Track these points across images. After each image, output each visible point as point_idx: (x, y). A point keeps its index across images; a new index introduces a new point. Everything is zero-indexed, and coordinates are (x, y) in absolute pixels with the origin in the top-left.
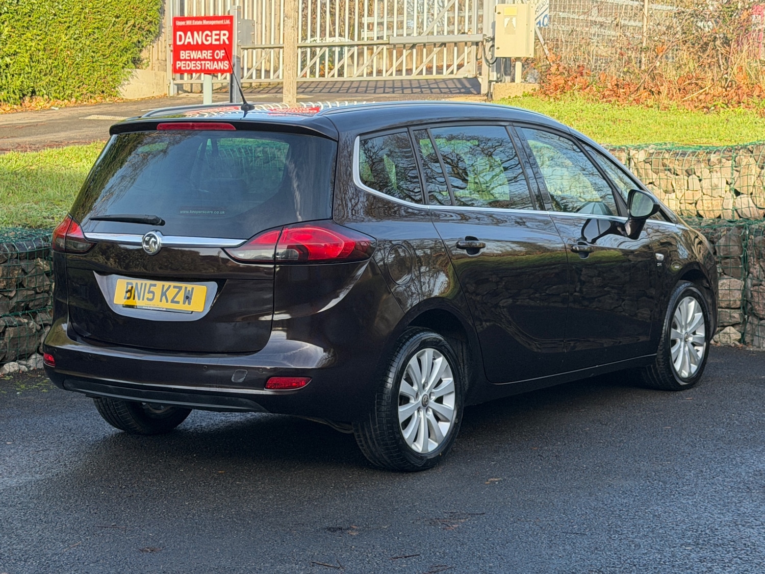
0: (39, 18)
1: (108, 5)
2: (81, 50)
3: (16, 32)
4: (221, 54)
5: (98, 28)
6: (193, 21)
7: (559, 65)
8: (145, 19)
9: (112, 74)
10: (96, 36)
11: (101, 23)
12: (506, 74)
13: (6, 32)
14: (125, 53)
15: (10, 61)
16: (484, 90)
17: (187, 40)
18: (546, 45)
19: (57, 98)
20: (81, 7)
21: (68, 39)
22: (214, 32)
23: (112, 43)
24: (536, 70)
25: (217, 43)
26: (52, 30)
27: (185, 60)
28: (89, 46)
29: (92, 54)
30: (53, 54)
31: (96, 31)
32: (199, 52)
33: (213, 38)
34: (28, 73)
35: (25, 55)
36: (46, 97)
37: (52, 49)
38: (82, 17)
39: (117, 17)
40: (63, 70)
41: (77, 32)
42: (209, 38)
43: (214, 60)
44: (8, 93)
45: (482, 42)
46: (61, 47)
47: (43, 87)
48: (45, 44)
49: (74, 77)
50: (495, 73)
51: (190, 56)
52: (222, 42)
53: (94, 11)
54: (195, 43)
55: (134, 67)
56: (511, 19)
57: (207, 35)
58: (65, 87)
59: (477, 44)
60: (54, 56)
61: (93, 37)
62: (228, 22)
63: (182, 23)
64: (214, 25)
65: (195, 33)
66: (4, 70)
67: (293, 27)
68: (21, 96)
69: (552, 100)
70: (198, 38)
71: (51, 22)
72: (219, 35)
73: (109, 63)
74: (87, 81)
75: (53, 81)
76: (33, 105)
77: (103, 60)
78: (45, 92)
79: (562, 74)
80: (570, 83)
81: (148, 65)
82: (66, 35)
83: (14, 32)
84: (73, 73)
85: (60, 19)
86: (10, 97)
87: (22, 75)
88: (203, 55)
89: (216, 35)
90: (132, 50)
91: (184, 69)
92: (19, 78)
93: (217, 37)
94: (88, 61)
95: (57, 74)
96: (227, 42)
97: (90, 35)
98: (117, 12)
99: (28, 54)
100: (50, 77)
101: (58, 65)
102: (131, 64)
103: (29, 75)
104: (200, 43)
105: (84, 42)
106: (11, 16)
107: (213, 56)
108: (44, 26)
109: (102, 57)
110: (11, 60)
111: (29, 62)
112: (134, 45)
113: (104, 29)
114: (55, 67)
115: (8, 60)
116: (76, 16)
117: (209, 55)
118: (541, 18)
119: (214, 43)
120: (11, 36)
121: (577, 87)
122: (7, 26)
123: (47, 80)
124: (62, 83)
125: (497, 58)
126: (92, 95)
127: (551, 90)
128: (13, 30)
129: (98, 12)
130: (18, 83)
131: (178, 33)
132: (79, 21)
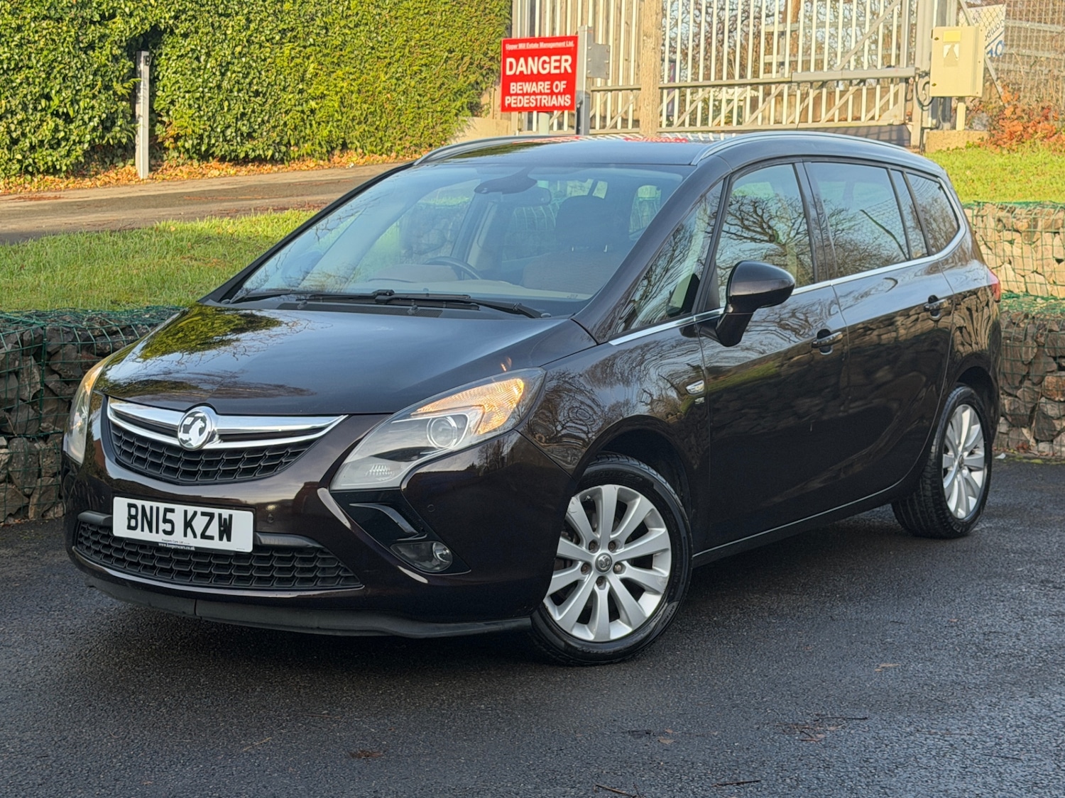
0: (353, 53)
1: (440, 37)
2: (404, 92)
3: (324, 69)
4: (562, 85)
5: (426, 65)
6: (528, 44)
7: (1015, 107)
8: (485, 54)
9: (442, 123)
10: (423, 75)
11: (430, 59)
12: (944, 120)
13: (311, 70)
14: (460, 98)
15: (316, 106)
16: (915, 140)
17: (520, 69)
18: (999, 81)
19: (373, 152)
20: (405, 38)
21: (388, 79)
22: (554, 58)
23: (443, 84)
24: (984, 114)
25: (557, 71)
26: (369, 67)
27: (516, 94)
28: (414, 87)
29: (418, 97)
30: (371, 97)
31: (424, 69)
32: (534, 84)
33: (551, 65)
34: (338, 121)
35: (334, 98)
36: (360, 150)
37: (368, 91)
38: (407, 51)
39: (450, 51)
40: (381, 117)
41: (400, 70)
42: (547, 66)
43: (552, 93)
44: (312, 145)
45: (914, 78)
46: (379, 89)
47: (356, 138)
48: (360, 85)
49: (394, 125)
50: (930, 119)
51: (522, 90)
52: (563, 71)
53: (421, 43)
54: (529, 72)
55: (470, 114)
56: (953, 46)
57: (544, 62)
58: (384, 139)
59: (906, 80)
60: (370, 101)
61: (420, 76)
62: (571, 44)
63: (513, 47)
64: (554, 49)
65: (530, 60)
66: (308, 116)
67: (654, 49)
68: (329, 149)
69: (1005, 152)
70: (534, 66)
71: (367, 57)
72: (559, 61)
73: (439, 109)
74: (411, 131)
75: (369, 131)
76: (343, 161)
77: (431, 106)
78: (358, 144)
79: (1020, 118)
80: (1030, 130)
81: (489, 113)
82: (386, 73)
83: (321, 70)
84: (394, 121)
85: (378, 54)
86: (315, 150)
87: (331, 123)
88: (539, 87)
89: (556, 61)
90: (468, 93)
91: (515, 106)
92: (327, 126)
93: (557, 64)
94: (412, 106)
95: (374, 122)
96: (569, 70)
97: (416, 73)
98: (450, 45)
99: (339, 96)
100: (364, 126)
101: (376, 110)
102: (467, 112)
103: (339, 123)
104: (535, 72)
105: (408, 83)
106: (318, 49)
107: (551, 89)
108: (358, 62)
109: (430, 102)
110: (317, 104)
111: (340, 107)
112: (470, 87)
113: (434, 67)
114: (371, 113)
115: (313, 104)
116: (399, 50)
117: (546, 87)
118: (993, 46)
119: (553, 71)
120: (317, 74)
121: (1040, 134)
122: (312, 62)
123: (361, 130)
124: (380, 134)
125: (933, 98)
126: (418, 149)
127: (1005, 140)
128: (320, 67)
129: (427, 45)
130: (325, 133)
131: (509, 60)
132: (402, 56)
